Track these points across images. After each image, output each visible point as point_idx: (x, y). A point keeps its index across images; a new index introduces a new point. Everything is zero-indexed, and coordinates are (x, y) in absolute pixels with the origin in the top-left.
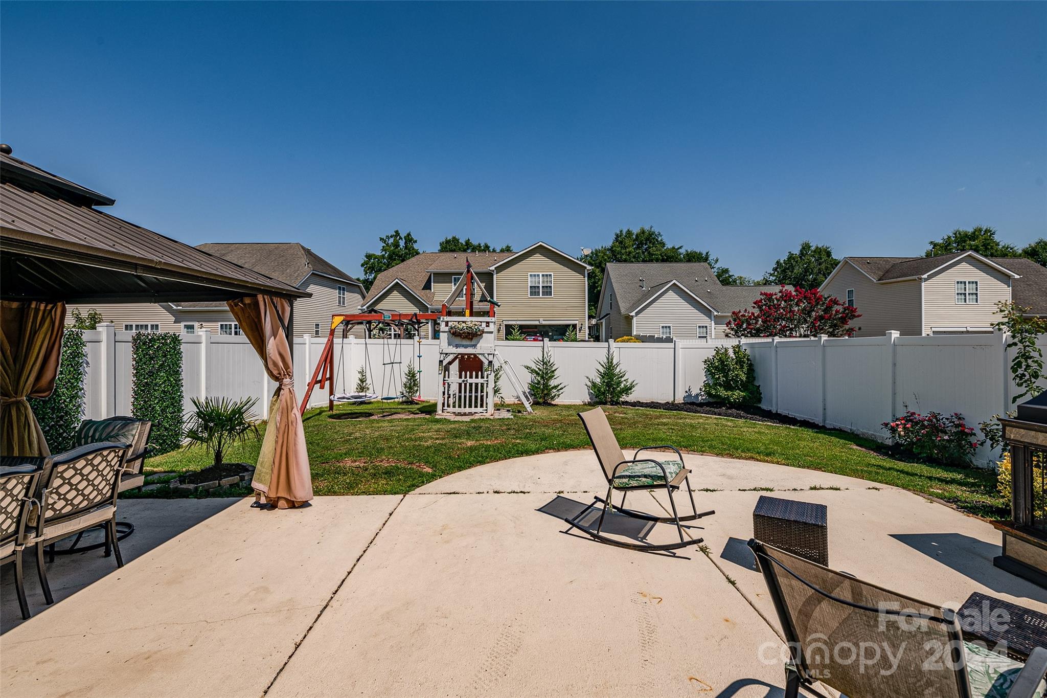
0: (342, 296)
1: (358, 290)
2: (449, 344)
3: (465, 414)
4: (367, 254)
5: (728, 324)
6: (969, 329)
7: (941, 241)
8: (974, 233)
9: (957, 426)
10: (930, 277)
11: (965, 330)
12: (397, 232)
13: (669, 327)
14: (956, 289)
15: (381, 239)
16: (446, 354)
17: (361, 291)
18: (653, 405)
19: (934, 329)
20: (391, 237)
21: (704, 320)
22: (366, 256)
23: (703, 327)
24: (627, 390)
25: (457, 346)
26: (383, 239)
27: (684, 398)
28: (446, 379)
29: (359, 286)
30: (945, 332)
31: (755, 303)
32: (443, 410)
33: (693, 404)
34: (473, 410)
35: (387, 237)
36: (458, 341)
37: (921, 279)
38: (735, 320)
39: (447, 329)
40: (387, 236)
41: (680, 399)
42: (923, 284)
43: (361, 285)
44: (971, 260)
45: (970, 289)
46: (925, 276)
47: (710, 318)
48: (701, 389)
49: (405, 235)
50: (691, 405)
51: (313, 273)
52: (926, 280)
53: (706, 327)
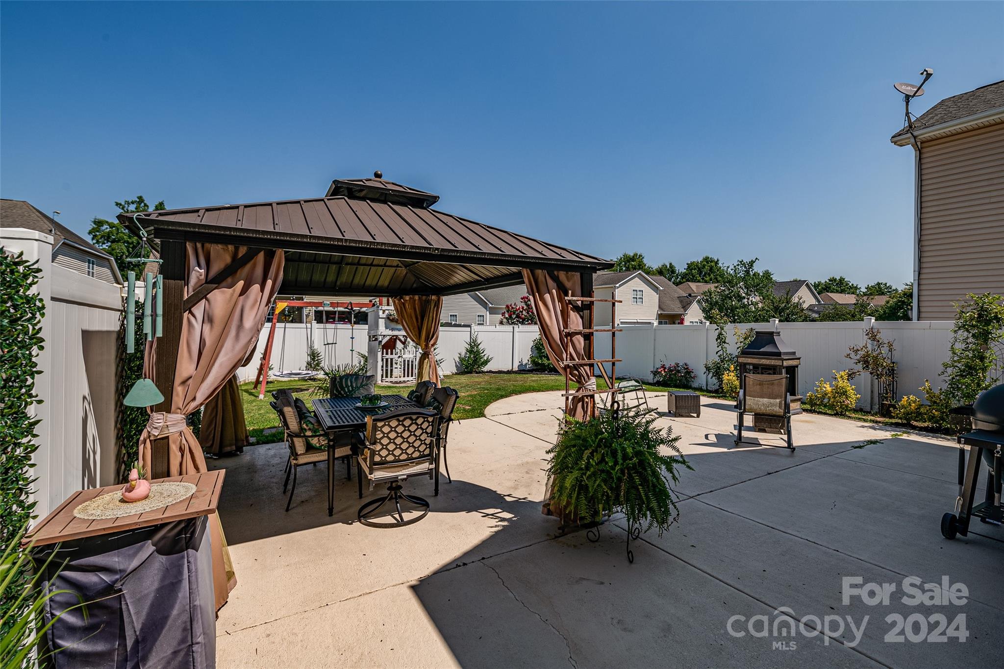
0: (91, 270)
1: (107, 263)
2: (386, 328)
3: (400, 382)
4: (95, 219)
5: (503, 314)
6: (639, 321)
7: (616, 260)
8: (633, 257)
9: (685, 369)
10: (620, 286)
11: (636, 321)
12: (140, 198)
13: (456, 316)
14: (632, 295)
15: (117, 204)
16: (384, 336)
17: (111, 266)
18: (500, 372)
19: (621, 321)
20: (133, 203)
21: (482, 311)
22: (95, 222)
23: (481, 316)
24: (486, 362)
25: (393, 330)
26: (121, 205)
27: (519, 366)
28: (384, 355)
29: (108, 260)
30: (626, 322)
31: (522, 299)
32: (382, 380)
33: (524, 370)
34: (406, 379)
35: (128, 203)
36: (393, 325)
37: (615, 287)
38: (508, 312)
39: (384, 316)
40: (126, 201)
41: (516, 368)
42: (616, 290)
43: (112, 259)
44: (640, 277)
45: (639, 295)
46: (618, 285)
47: (486, 309)
48: (528, 361)
49: (157, 204)
50: (522, 371)
51: (63, 243)
52: (618, 287)
53: (483, 316)
